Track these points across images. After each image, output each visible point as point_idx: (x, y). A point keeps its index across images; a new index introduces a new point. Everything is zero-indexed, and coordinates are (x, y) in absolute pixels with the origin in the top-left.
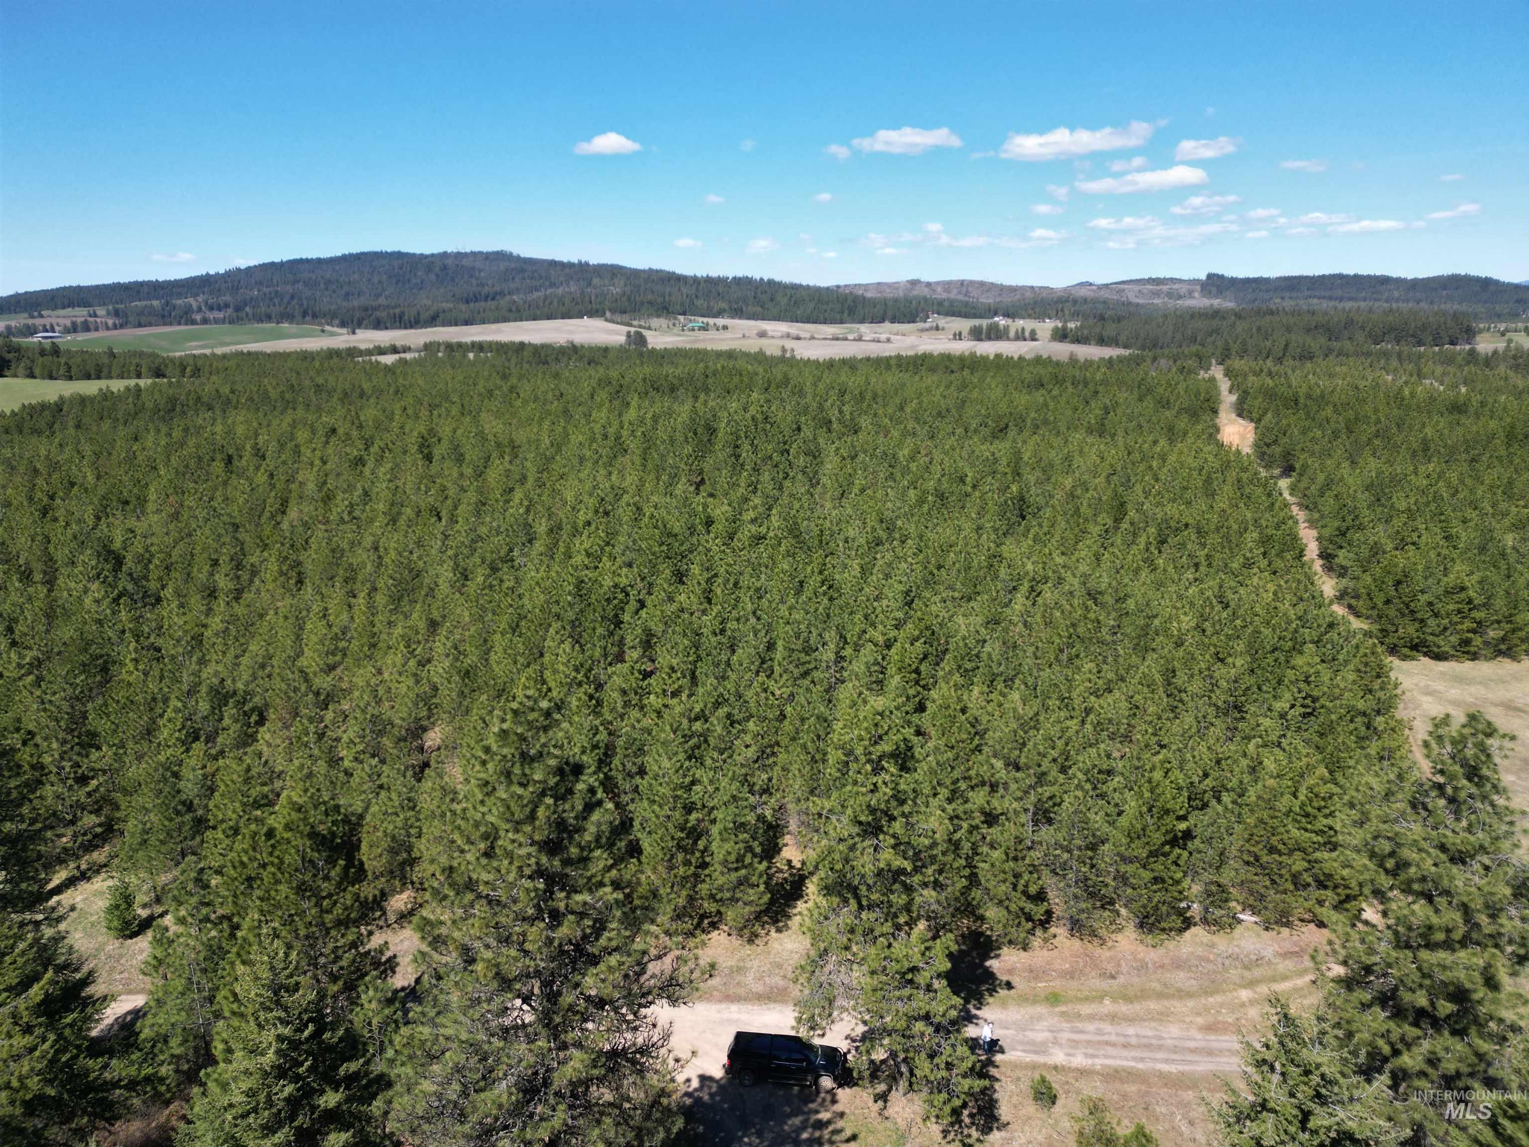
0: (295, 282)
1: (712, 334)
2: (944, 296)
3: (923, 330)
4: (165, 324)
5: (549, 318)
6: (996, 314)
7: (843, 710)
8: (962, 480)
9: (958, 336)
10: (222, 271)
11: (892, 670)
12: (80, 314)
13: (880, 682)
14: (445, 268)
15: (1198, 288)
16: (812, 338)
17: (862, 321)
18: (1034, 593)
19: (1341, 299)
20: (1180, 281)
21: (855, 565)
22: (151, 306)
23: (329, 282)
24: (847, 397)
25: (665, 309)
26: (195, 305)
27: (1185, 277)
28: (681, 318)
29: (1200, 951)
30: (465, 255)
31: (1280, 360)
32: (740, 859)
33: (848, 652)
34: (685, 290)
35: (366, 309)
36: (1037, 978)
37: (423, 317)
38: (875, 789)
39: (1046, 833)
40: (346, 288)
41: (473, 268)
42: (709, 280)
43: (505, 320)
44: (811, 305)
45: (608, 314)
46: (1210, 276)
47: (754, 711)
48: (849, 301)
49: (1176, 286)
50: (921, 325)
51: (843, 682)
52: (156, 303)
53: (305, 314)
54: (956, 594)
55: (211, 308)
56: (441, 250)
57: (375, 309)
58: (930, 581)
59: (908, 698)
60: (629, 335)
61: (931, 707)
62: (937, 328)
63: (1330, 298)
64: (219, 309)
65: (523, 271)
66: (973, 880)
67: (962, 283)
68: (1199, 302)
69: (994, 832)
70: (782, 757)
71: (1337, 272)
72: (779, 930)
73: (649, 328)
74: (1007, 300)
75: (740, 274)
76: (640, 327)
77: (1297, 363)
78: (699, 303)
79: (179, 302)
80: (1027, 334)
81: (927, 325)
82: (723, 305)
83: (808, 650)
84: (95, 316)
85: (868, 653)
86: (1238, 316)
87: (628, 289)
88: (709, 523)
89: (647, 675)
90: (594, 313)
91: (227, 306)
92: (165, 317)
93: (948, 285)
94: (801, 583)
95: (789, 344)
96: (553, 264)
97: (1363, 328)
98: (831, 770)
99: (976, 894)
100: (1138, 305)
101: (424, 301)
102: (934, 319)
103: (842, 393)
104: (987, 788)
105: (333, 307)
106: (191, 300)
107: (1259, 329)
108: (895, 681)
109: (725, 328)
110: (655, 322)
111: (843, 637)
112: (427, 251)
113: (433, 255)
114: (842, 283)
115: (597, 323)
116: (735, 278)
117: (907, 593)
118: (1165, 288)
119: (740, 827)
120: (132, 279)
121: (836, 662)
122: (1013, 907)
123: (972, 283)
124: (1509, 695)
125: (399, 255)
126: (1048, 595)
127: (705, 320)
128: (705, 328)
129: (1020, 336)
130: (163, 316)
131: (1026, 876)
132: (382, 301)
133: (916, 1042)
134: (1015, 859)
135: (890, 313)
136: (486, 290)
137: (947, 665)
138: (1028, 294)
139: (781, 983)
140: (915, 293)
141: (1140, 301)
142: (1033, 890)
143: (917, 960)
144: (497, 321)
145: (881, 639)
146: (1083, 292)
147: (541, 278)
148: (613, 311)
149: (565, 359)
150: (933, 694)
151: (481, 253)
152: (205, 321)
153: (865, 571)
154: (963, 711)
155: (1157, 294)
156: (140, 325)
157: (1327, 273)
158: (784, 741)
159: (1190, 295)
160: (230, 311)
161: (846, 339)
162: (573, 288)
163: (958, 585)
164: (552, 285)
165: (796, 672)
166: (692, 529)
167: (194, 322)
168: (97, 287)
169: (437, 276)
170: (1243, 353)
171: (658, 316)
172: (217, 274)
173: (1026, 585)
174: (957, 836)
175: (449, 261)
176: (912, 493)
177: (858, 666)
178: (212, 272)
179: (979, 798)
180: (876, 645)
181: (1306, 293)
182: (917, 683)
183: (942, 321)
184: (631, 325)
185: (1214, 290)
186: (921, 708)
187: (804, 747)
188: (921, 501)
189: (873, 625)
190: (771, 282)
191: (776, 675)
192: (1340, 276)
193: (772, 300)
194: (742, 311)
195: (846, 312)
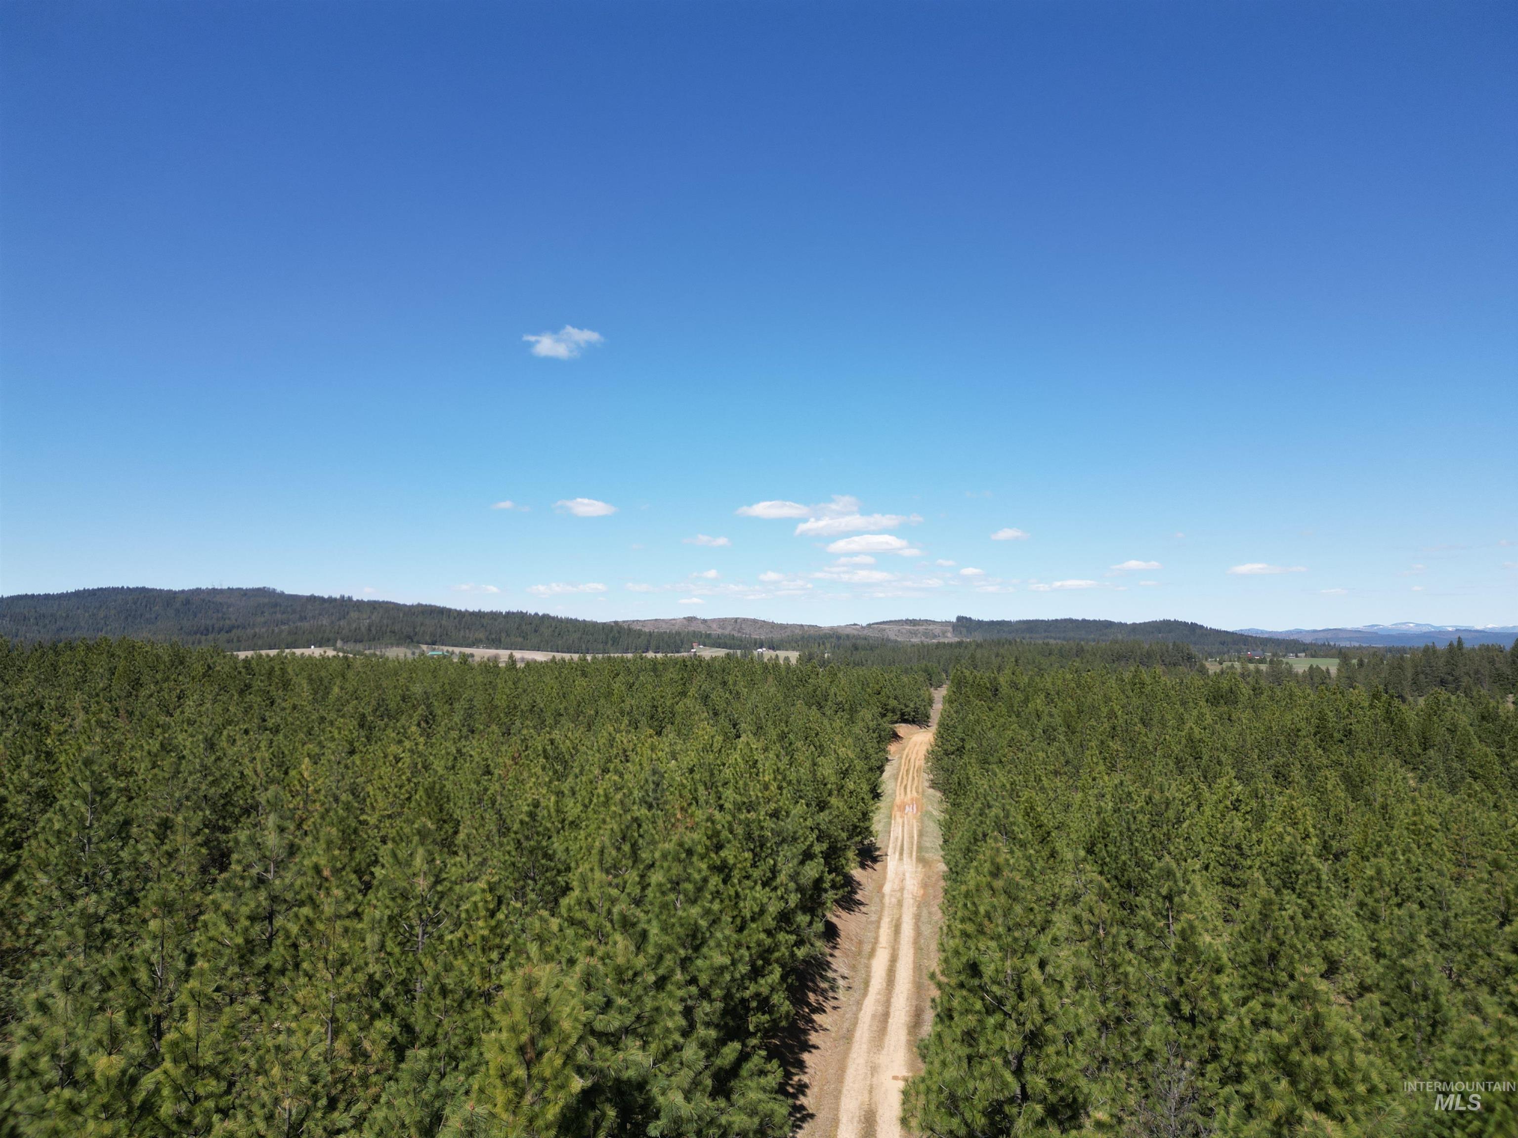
2: (719, 632)
15: (950, 629)
20: (934, 622)
27: (938, 619)
28: (424, 646)
30: (221, 591)
34: (446, 623)
44: (576, 636)
46: (959, 619)
48: (615, 630)
49: (930, 627)
50: (685, 655)
65: (276, 605)
67: (736, 620)
68: (951, 638)
71: (1067, 617)
74: (776, 634)
82: (481, 635)
90: (324, 643)
93: (722, 622)
96: (313, 600)
100: (896, 641)
102: (699, 651)
109: (471, 656)
110: (393, 650)
114: (620, 619)
118: (921, 628)
127: (453, 649)
128: (449, 656)
135: (653, 643)
136: (226, 623)
140: (691, 629)
141: (900, 639)
147: (294, 612)
151: (238, 589)
155: (915, 634)
159: (943, 633)
171: (399, 645)
183: (705, 652)
185: (963, 629)
192: (1071, 621)
193: (536, 631)
194: (500, 641)
195: (610, 642)
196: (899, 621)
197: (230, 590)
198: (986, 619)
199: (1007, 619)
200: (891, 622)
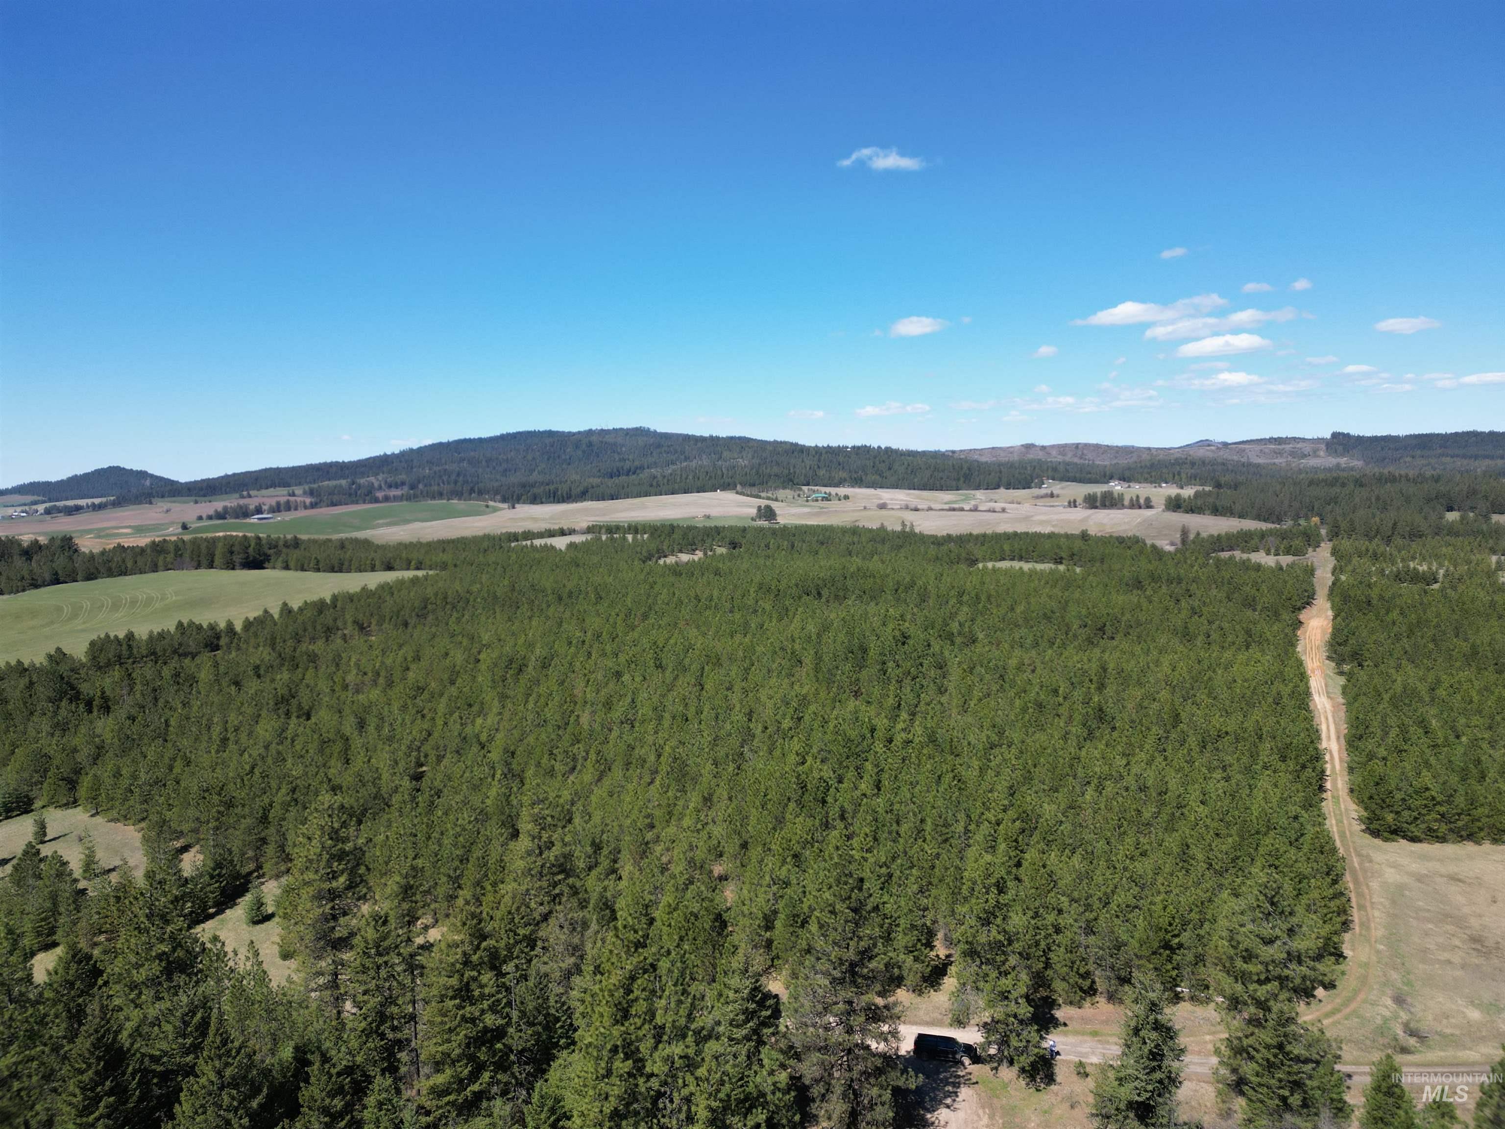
0: (462, 460)
1: (834, 504)
2: (1060, 458)
3: (1038, 497)
4: (353, 503)
5: (686, 492)
6: (1111, 478)
7: (970, 864)
8: (1056, 692)
9: (1073, 504)
10: (397, 452)
11: (1000, 840)
12: (280, 495)
13: (992, 847)
14: (590, 444)
15: (1323, 446)
16: (930, 509)
17: (978, 488)
18: (1100, 788)
19: (1476, 457)
20: (1304, 440)
21: (976, 764)
22: (341, 486)
23: (489, 461)
24: (965, 598)
25: (791, 481)
26: (376, 485)
27: (1308, 436)
28: (805, 488)
29: (1185, 1015)
30: (607, 432)
31: (1388, 540)
32: (914, 946)
33: (972, 827)
34: (808, 462)
35: (524, 486)
36: (1086, 1024)
37: (574, 492)
38: (987, 901)
39: (1092, 939)
40: (504, 466)
41: (615, 444)
42: (829, 450)
43: (647, 494)
45: (739, 487)
46: (1335, 435)
47: (915, 863)
48: (965, 467)
49: (1299, 446)
50: (1035, 491)
51: (969, 846)
52: (343, 482)
53: (472, 491)
54: (1046, 787)
55: (390, 486)
56: (587, 428)
57: (533, 486)
58: (1028, 778)
59: (1010, 858)
60: (759, 508)
61: (1025, 864)
62: (1052, 495)
63: (1464, 457)
64: (397, 487)
65: (659, 446)
66: (1048, 965)
67: (1077, 446)
68: (1325, 461)
69: (1059, 938)
70: (934, 892)
72: (935, 991)
73: (776, 500)
74: (1123, 462)
75: (859, 443)
76: (768, 498)
77: (1406, 542)
78: (822, 472)
79: (362, 481)
80: (1142, 501)
81: (1043, 491)
82: (843, 474)
83: (946, 825)
84: (294, 495)
85: (985, 828)
86: (1359, 483)
87: (756, 461)
88: (873, 730)
89: (849, 837)
90: (726, 486)
91: (403, 484)
92: (354, 495)
93: (1062, 449)
94: (939, 777)
95: (909, 516)
96: (687, 438)
97: (1486, 497)
98: (965, 891)
99: (1049, 972)
100: (1258, 466)
101: (574, 476)
102: (1050, 486)
103: (961, 594)
104: (1056, 912)
105: (496, 484)
106: (372, 479)
107: (1378, 498)
108: (1002, 847)
109: (846, 497)
110: (781, 493)
111: (968, 816)
112: (574, 429)
113: (579, 433)
114: (957, 448)
115: (729, 497)
116: (854, 447)
117: (1011, 787)
118: (1288, 447)
119: (913, 927)
120: (322, 461)
121: (965, 833)
122: (1071, 981)
123: (1086, 445)
124: (1456, 870)
125: (550, 434)
126: (1110, 787)
127: (828, 490)
128: (827, 498)
129: (1135, 504)
130: (350, 495)
131: (1078, 963)
132: (535, 477)
133: (1011, 1027)
134: (1071, 952)
135: (1005, 479)
136: (627, 465)
137: (1036, 837)
138: (1145, 456)
139: (940, 1017)
140: (1030, 456)
141: (1260, 461)
142: (1082, 971)
143: (1010, 988)
144: (639, 495)
145: (993, 819)
146: (1201, 453)
147: (676, 452)
148: (743, 485)
149: (710, 540)
150: (1027, 856)
151: (621, 429)
152: (387, 499)
153: (982, 770)
154: (1044, 866)
155: (1279, 453)
156: (333, 504)
157: (1460, 430)
158: (935, 881)
159: (1315, 453)
160: (406, 489)
161: (962, 510)
162: (706, 462)
163: (1047, 782)
164: (686, 459)
165: (940, 839)
166: (864, 738)
167: (377, 501)
168: (294, 469)
169: (584, 452)
170: (1351, 531)
171: (784, 488)
172: (393, 454)
173: (1096, 781)
174: (1038, 937)
175: (594, 439)
176: (1018, 702)
177: (979, 837)
178: (389, 453)
179: (1051, 918)
180: (990, 823)
181: (1440, 451)
182: (1016, 848)
183: (1057, 487)
184: (759, 497)
185: (1340, 448)
186: (1019, 865)
187: (948, 884)
188: (1024, 710)
189: (988, 809)
190: (888, 450)
191: (928, 841)
193: (890, 469)
194: (861, 480)
195: (962, 479)
196: (1262, 440)
197: (615, 430)
198: (1368, 433)
199: (1393, 434)
200: (1252, 441)
